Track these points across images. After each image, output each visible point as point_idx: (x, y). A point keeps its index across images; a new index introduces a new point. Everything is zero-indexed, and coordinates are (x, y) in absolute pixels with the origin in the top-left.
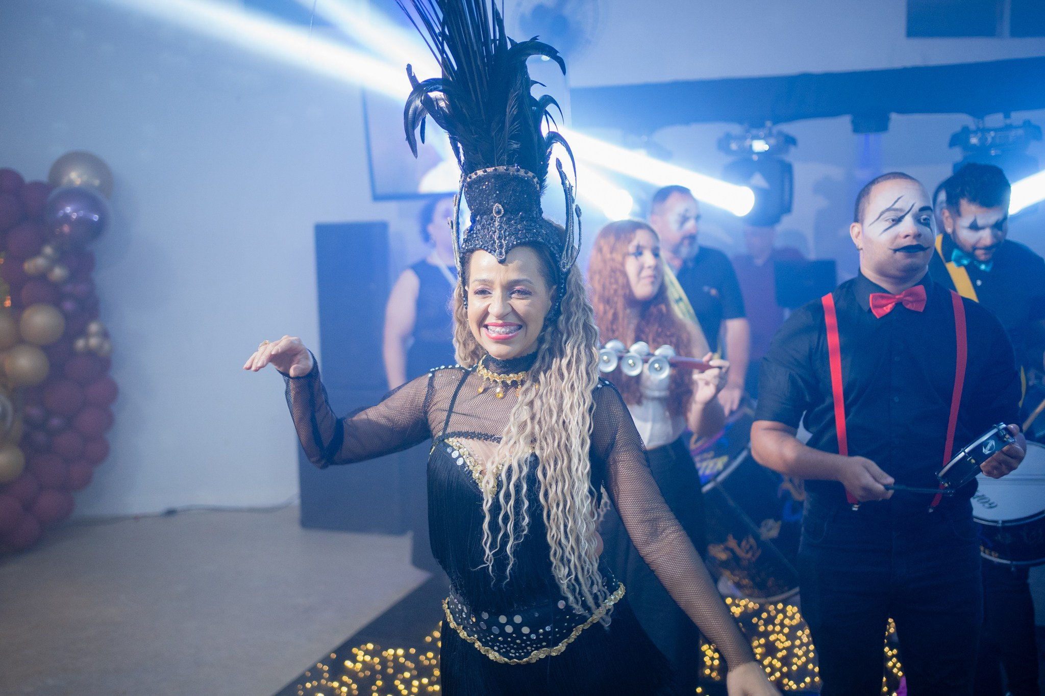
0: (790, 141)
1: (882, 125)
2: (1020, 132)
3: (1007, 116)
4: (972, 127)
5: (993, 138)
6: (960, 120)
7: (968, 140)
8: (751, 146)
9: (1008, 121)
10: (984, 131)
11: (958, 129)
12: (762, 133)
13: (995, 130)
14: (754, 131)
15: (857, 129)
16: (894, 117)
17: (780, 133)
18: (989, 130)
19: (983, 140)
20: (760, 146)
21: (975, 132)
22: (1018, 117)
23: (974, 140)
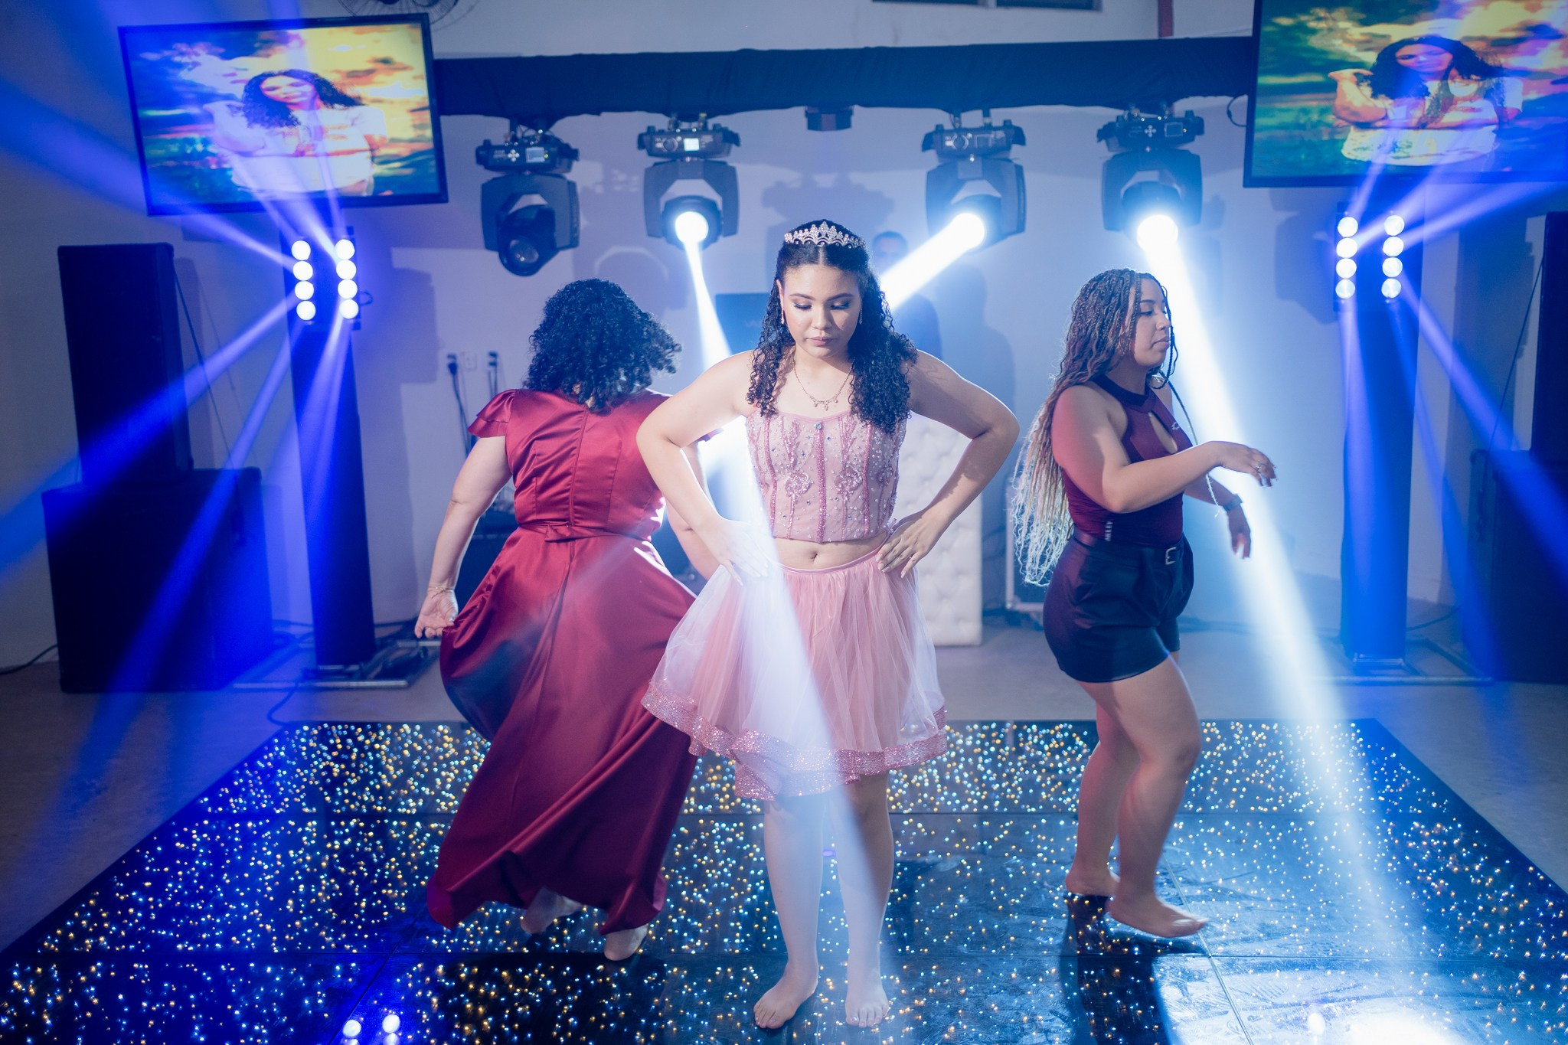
0: (732, 138)
1: (843, 122)
2: (1000, 134)
3: (986, 114)
4: (948, 126)
5: (969, 140)
6: (936, 117)
7: (943, 141)
8: (681, 145)
9: (987, 120)
10: (960, 131)
11: (931, 128)
12: (694, 126)
13: (973, 131)
14: (685, 125)
15: (814, 124)
16: (857, 109)
17: (717, 129)
18: (967, 130)
19: (960, 142)
20: (692, 144)
21: (950, 132)
22: (998, 116)
23: (950, 143)
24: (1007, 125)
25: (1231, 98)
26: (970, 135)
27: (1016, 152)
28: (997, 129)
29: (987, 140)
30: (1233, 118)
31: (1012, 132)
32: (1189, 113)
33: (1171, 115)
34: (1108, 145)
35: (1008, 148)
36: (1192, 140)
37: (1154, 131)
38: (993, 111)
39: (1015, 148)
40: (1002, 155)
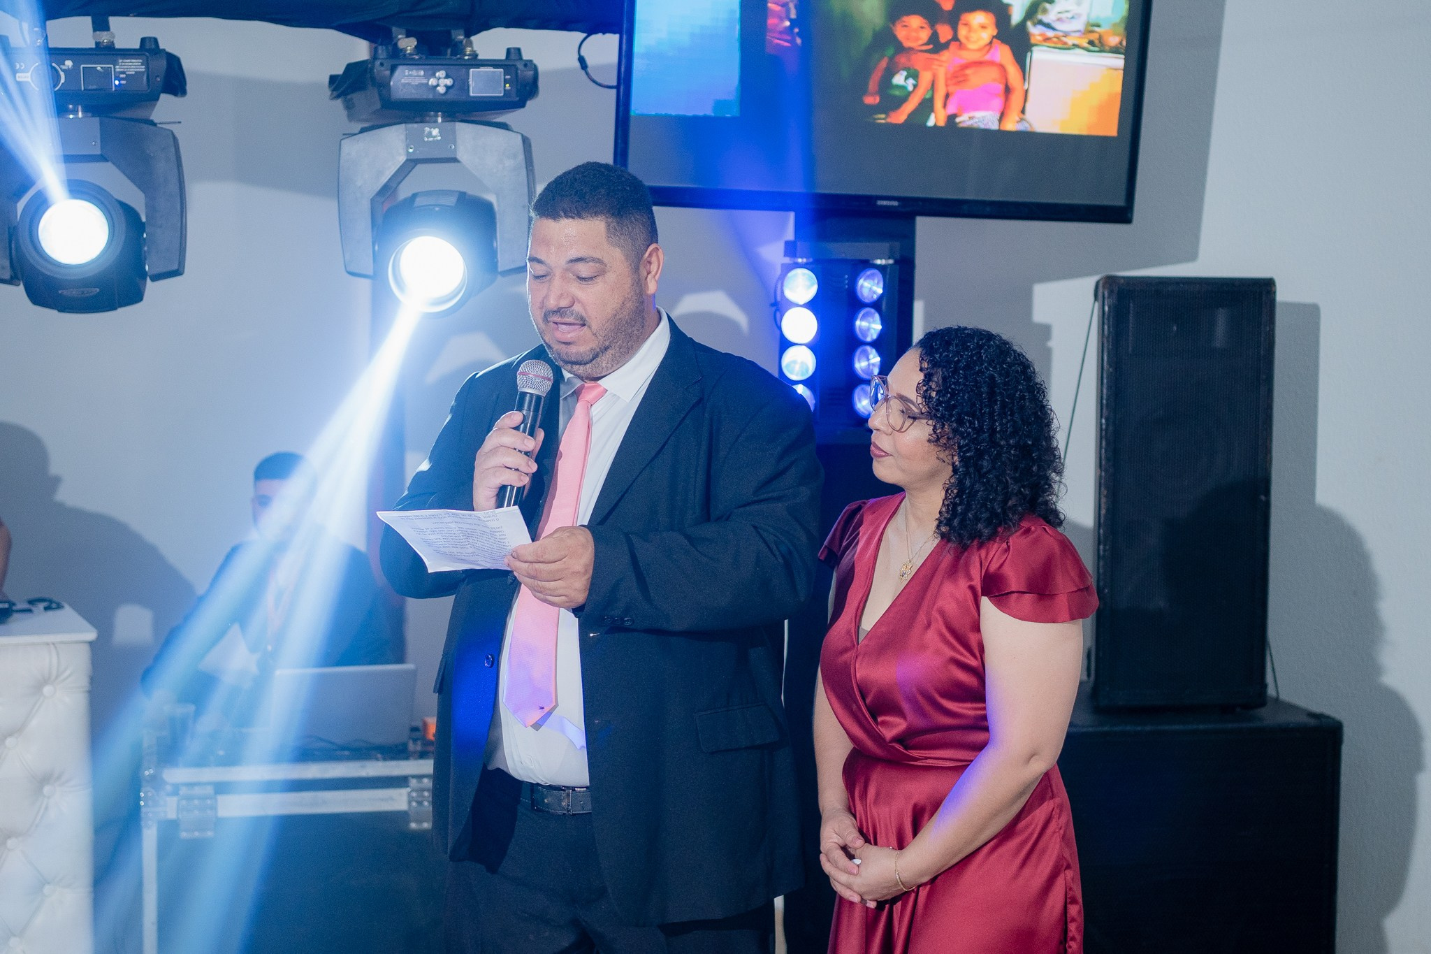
24: (149, 48)
25: (584, 35)
26: (69, 63)
27: (166, 109)
28: (127, 53)
29: (107, 73)
30: (589, 70)
31: (162, 64)
32: (514, 54)
33: (474, 55)
34: (349, 106)
35: (151, 98)
36: (521, 104)
37: (449, 82)
38: (114, 21)
39: (164, 97)
40: (139, 113)
